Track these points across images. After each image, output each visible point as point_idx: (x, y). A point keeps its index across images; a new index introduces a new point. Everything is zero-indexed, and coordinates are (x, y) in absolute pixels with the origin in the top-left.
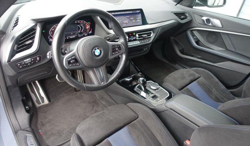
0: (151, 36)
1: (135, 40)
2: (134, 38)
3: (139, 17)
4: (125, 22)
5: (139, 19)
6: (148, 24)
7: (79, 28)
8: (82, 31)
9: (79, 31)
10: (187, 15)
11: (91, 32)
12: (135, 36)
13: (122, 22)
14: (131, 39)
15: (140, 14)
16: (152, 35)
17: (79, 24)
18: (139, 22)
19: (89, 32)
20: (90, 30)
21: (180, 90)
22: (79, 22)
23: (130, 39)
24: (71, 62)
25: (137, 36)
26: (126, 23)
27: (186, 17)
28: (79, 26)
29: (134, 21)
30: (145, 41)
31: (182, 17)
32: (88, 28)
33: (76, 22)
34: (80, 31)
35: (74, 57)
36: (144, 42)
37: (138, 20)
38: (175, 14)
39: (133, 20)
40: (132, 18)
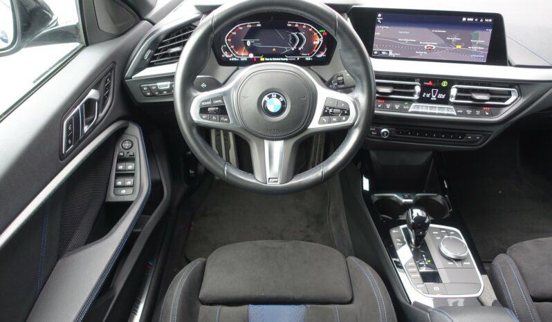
0: (507, 102)
1: (445, 101)
2: (442, 96)
3: (483, 39)
4: (428, 45)
5: (479, 45)
6: (511, 65)
7: (294, 40)
8: (300, 49)
9: (293, 46)
11: (322, 55)
12: (446, 91)
13: (417, 43)
14: (431, 96)
15: (490, 30)
16: (514, 102)
17: (296, 30)
18: (476, 53)
19: (318, 53)
20: (321, 50)
21: (535, 299)
22: (296, 26)
23: (428, 95)
24: (209, 109)
25: (454, 91)
26: (430, 50)
28: (295, 34)
29: (459, 47)
30: (478, 112)
32: (317, 43)
33: (289, 25)
34: (295, 47)
35: (220, 101)
36: (471, 115)
37: (475, 48)
39: (458, 43)
40: (454, 39)
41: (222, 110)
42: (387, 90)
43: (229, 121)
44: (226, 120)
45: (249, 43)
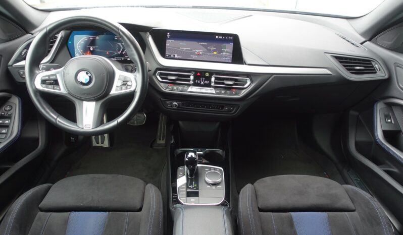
0: (246, 86)
1: (209, 86)
2: (207, 82)
3: (229, 48)
4: (197, 51)
5: (227, 52)
6: (246, 64)
7: (120, 48)
8: (123, 53)
9: (119, 51)
10: (376, 65)
12: (209, 79)
13: (191, 50)
14: (201, 82)
15: (232, 44)
16: (248, 85)
18: (225, 57)
21: (261, 210)
23: (199, 82)
24: (47, 81)
25: (213, 79)
26: (199, 54)
27: (374, 70)
28: (120, 44)
29: (215, 53)
30: (228, 92)
31: (358, 68)
33: (116, 38)
35: (55, 77)
36: (225, 94)
37: (224, 54)
38: (337, 58)
39: (214, 51)
40: (212, 48)
41: (56, 83)
42: (174, 78)
43: (60, 90)
44: (58, 88)
45: (92, 49)
